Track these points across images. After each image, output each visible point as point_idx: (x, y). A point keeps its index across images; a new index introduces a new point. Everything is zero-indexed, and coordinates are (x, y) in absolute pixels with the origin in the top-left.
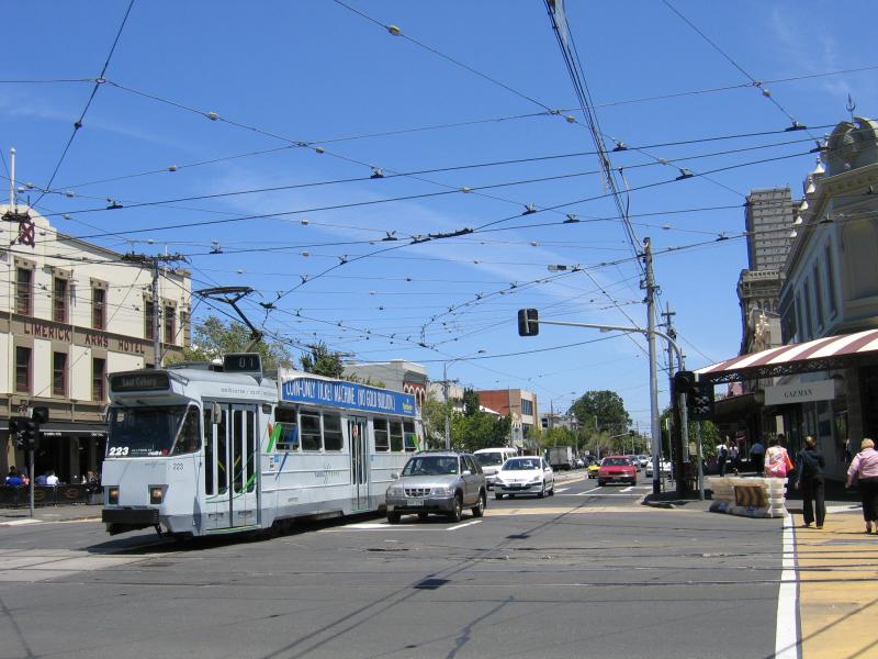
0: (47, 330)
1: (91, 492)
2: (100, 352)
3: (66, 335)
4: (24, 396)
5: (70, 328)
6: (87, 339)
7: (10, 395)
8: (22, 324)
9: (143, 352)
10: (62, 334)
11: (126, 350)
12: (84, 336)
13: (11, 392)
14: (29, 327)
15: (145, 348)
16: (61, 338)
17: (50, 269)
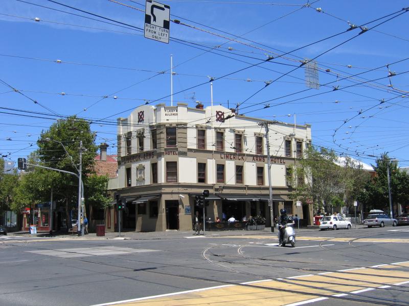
0: (232, 157)
1: (248, 224)
2: (260, 164)
3: (242, 158)
4: (222, 185)
5: (244, 155)
6: (254, 159)
7: (214, 185)
8: (220, 155)
9: (284, 163)
10: (240, 157)
11: (275, 162)
12: (252, 158)
13: (215, 183)
14: (223, 156)
15: (285, 161)
16: (240, 159)
17: (233, 130)
